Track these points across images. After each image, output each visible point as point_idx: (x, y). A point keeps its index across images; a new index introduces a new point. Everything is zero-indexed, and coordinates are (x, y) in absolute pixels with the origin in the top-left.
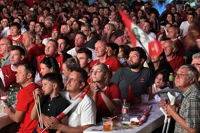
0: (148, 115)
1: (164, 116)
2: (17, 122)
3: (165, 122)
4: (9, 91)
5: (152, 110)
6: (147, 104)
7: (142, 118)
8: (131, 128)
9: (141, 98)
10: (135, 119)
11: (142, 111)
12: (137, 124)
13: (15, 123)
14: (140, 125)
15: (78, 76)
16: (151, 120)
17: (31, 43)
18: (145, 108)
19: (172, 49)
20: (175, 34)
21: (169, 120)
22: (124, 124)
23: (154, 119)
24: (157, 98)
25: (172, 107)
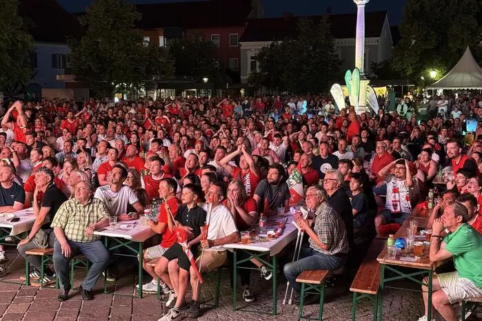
0: (284, 228)
1: (297, 230)
2: (160, 233)
3: (299, 234)
4: (152, 204)
5: (288, 222)
6: (283, 216)
7: (279, 231)
8: (268, 241)
9: (277, 211)
10: (272, 232)
11: (278, 224)
12: (274, 237)
13: (158, 234)
14: (277, 238)
15: (217, 190)
16: (287, 233)
17: (177, 155)
18: (281, 221)
19: (308, 162)
20: (309, 149)
21: (302, 234)
22: (261, 237)
23: (290, 232)
24: (292, 211)
25: (305, 221)
